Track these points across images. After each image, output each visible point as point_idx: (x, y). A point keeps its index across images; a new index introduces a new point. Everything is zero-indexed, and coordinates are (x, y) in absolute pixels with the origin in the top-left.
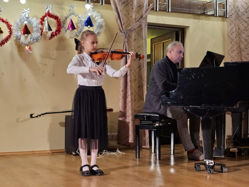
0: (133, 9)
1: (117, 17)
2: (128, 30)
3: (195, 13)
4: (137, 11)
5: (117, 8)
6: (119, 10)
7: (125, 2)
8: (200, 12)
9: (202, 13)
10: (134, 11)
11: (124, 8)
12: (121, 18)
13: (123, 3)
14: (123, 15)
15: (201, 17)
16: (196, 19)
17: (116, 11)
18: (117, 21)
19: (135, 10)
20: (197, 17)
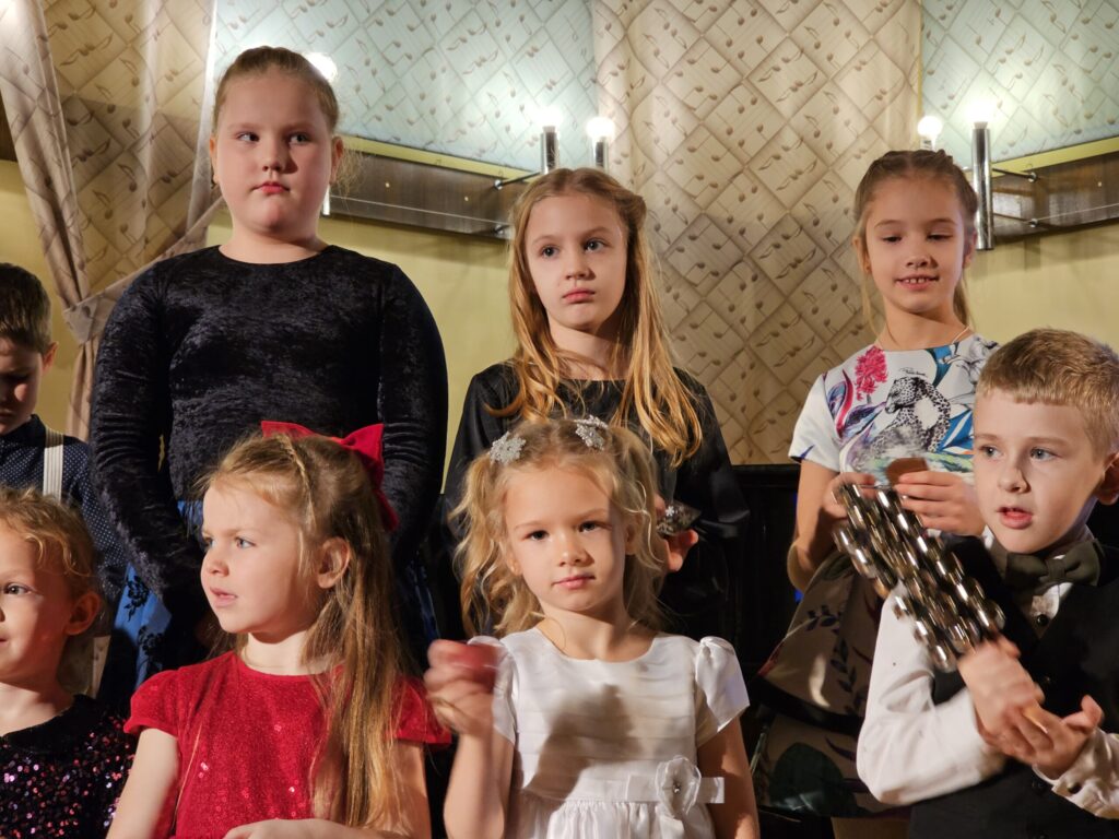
0: (133, 188)
1: (50, 229)
2: (105, 295)
3: (449, 228)
4: (153, 202)
5: (47, 183)
6: (61, 193)
7: (89, 153)
8: (473, 223)
9: (478, 229)
10: (140, 201)
11: (88, 182)
12: (72, 231)
13: (83, 159)
14: (82, 218)
15: (477, 250)
16: (452, 257)
17: (43, 197)
18: (47, 248)
19: (146, 197)
20: (457, 248)
